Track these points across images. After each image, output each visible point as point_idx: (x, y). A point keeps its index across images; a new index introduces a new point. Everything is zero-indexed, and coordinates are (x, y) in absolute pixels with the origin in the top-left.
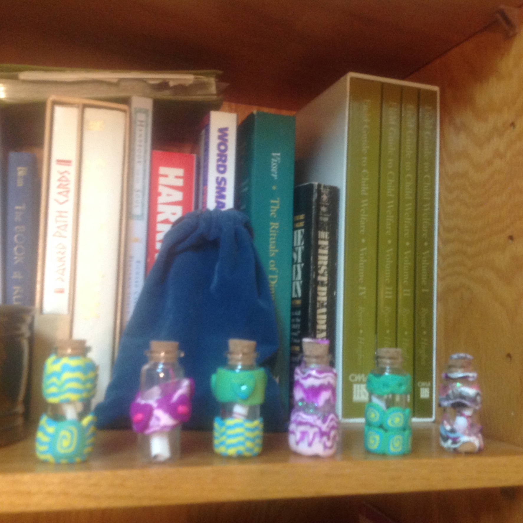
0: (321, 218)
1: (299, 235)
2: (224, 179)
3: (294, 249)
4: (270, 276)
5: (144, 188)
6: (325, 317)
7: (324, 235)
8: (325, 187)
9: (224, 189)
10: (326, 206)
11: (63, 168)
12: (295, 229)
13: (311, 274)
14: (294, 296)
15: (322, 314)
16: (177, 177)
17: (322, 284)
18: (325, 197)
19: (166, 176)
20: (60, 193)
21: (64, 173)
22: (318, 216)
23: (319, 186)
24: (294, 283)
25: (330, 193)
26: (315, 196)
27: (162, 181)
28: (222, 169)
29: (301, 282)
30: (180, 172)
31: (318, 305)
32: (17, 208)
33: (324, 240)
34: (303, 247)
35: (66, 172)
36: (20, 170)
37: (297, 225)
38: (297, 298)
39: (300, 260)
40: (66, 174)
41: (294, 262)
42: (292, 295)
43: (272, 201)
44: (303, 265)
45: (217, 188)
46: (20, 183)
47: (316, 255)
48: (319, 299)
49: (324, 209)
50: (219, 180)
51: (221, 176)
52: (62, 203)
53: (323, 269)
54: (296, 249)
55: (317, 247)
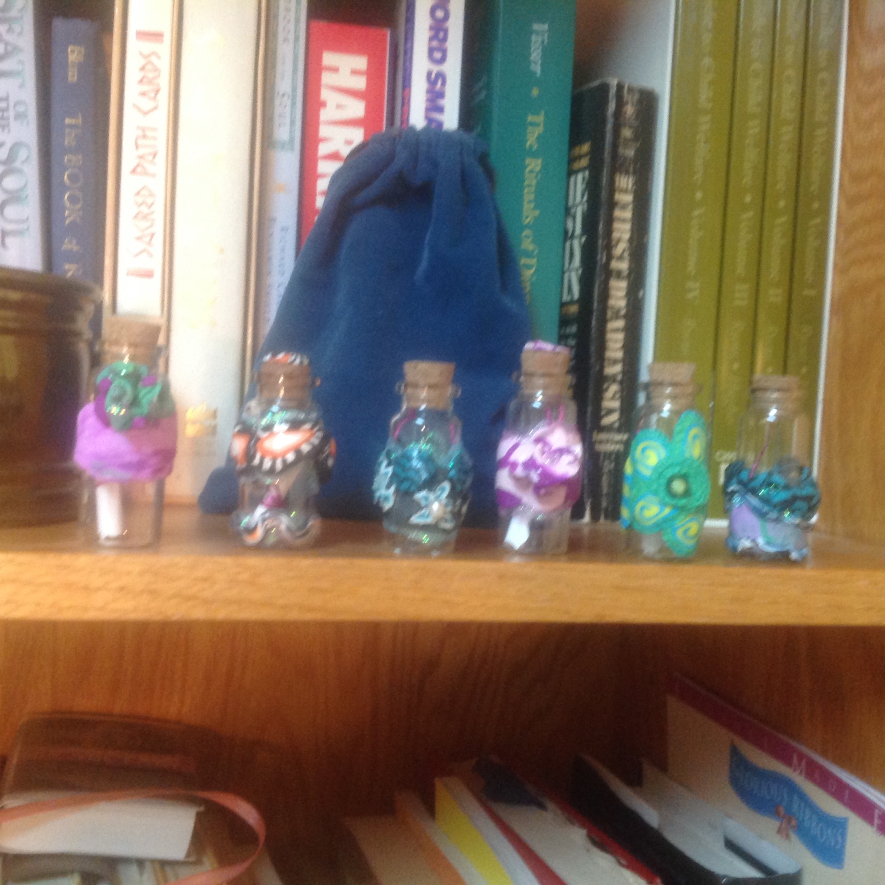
0: (621, 150)
1: (579, 183)
2: (441, 76)
3: (568, 212)
4: (523, 261)
5: (294, 89)
6: (620, 336)
7: (625, 182)
8: (630, 90)
9: (441, 95)
10: (630, 127)
11: (148, 47)
12: (571, 173)
13: (599, 257)
14: (566, 298)
15: (616, 330)
16: (355, 72)
17: (619, 275)
18: (630, 110)
19: (335, 70)
20: (143, 94)
21: (149, 56)
22: (615, 146)
23: (620, 87)
24: (566, 275)
25: (640, 101)
26: (612, 106)
27: (327, 78)
28: (438, 55)
29: (580, 272)
30: (361, 62)
31: (609, 314)
32: (68, 121)
33: (626, 191)
34: (586, 206)
35: (154, 53)
36: (73, 51)
37: (576, 165)
38: (571, 302)
39: (578, 231)
40: (154, 59)
41: (567, 236)
42: (561, 297)
43: (530, 118)
44: (583, 239)
45: (428, 92)
46: (73, 76)
47: (610, 221)
48: (612, 302)
49: (627, 133)
50: (433, 76)
51: (435, 69)
52: (146, 113)
53: (621, 248)
54: (573, 211)
55: (612, 205)
